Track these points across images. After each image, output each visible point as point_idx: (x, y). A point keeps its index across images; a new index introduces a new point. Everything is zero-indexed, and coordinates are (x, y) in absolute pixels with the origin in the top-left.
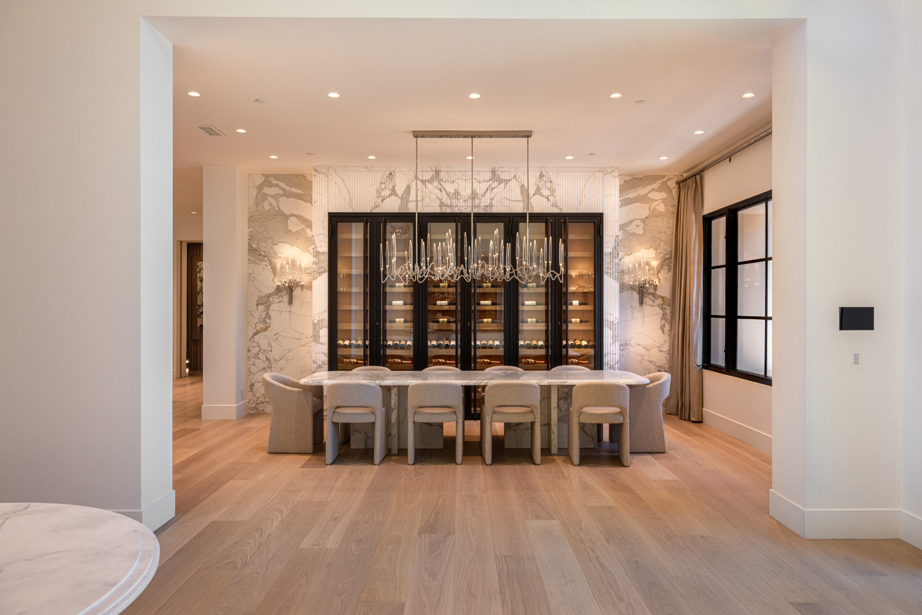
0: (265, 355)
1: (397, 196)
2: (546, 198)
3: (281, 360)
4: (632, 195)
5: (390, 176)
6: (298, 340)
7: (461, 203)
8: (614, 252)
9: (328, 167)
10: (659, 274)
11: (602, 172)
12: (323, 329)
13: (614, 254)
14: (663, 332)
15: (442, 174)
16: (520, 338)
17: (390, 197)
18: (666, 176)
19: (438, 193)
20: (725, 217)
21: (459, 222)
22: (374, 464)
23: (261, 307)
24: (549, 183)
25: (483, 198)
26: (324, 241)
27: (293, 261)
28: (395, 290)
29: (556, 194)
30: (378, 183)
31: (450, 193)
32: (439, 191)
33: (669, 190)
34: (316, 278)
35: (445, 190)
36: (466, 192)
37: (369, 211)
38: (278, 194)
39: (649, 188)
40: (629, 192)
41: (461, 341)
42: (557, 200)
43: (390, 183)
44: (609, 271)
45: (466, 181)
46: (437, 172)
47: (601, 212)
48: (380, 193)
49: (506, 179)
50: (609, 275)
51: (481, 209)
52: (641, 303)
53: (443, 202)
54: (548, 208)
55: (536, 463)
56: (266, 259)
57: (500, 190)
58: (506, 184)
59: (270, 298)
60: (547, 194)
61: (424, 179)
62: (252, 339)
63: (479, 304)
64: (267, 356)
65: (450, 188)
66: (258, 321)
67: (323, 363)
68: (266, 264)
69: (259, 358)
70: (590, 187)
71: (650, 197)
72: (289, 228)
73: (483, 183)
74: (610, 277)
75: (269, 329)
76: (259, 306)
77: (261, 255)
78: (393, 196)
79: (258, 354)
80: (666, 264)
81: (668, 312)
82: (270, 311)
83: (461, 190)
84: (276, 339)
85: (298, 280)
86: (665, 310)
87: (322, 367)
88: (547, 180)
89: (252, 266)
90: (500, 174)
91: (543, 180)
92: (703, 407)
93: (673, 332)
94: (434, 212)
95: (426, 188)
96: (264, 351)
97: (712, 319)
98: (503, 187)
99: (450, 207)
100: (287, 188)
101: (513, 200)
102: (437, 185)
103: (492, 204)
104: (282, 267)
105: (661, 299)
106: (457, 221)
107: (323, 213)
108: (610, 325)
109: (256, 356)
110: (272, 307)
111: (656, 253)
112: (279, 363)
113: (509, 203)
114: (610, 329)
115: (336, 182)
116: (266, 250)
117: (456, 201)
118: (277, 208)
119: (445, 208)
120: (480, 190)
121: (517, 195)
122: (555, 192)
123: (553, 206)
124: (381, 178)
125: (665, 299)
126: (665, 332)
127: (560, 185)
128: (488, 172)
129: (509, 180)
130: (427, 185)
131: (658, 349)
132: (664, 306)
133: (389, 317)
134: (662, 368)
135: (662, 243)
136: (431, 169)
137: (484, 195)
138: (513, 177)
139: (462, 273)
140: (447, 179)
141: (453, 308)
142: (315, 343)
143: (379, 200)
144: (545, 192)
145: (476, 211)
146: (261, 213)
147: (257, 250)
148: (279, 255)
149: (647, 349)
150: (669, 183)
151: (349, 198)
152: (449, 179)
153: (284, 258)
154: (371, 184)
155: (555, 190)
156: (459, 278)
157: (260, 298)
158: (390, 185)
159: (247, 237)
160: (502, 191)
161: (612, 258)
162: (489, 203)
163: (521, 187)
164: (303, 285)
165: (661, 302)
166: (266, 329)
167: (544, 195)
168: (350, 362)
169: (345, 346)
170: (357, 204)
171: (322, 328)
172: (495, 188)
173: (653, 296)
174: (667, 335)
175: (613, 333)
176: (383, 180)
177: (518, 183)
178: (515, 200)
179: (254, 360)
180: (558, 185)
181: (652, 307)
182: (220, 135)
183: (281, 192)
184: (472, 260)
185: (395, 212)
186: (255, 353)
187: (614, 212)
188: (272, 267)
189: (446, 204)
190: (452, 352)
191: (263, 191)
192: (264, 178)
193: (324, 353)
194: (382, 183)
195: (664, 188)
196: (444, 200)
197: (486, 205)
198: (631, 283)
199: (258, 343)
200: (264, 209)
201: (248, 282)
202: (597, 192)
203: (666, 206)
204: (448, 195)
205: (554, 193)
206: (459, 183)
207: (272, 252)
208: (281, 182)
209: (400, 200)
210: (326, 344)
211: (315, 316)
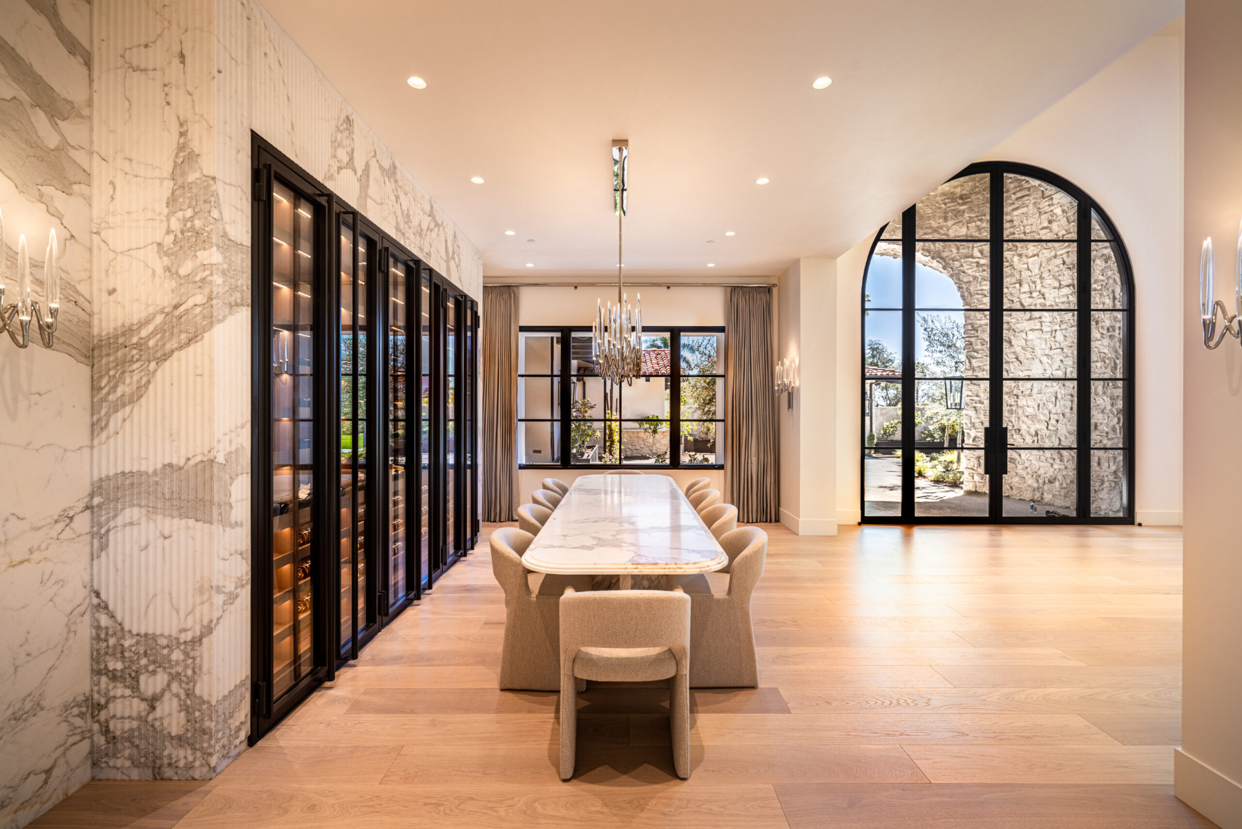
1: (355, 173)
5: (347, 123)
7: (412, 235)
12: (241, 480)
15: (397, 171)
25: (425, 239)
26: (242, 210)
32: (396, 201)
34: (223, 320)
35: (400, 204)
43: (347, 138)
45: (415, 202)
46: (394, 165)
48: (336, 149)
51: (424, 255)
53: (398, 224)
61: (383, 164)
65: (404, 203)
67: (240, 582)
73: (426, 216)
78: (350, 170)
83: (411, 212)
87: (236, 598)
99: (403, 236)
102: (393, 188)
103: (431, 253)
107: (239, 120)
117: (408, 229)
119: (399, 233)
124: (336, 116)
128: (428, 203)
130: (385, 180)
136: (387, 151)
140: (401, 184)
142: (221, 529)
143: (334, 166)
152: (403, 186)
158: (348, 143)
160: (436, 238)
171: (239, 476)
176: (339, 123)
193: (242, 554)
194: (338, 129)
197: (427, 252)
204: (402, 214)
209: (359, 186)
210: (244, 523)
211: (219, 441)
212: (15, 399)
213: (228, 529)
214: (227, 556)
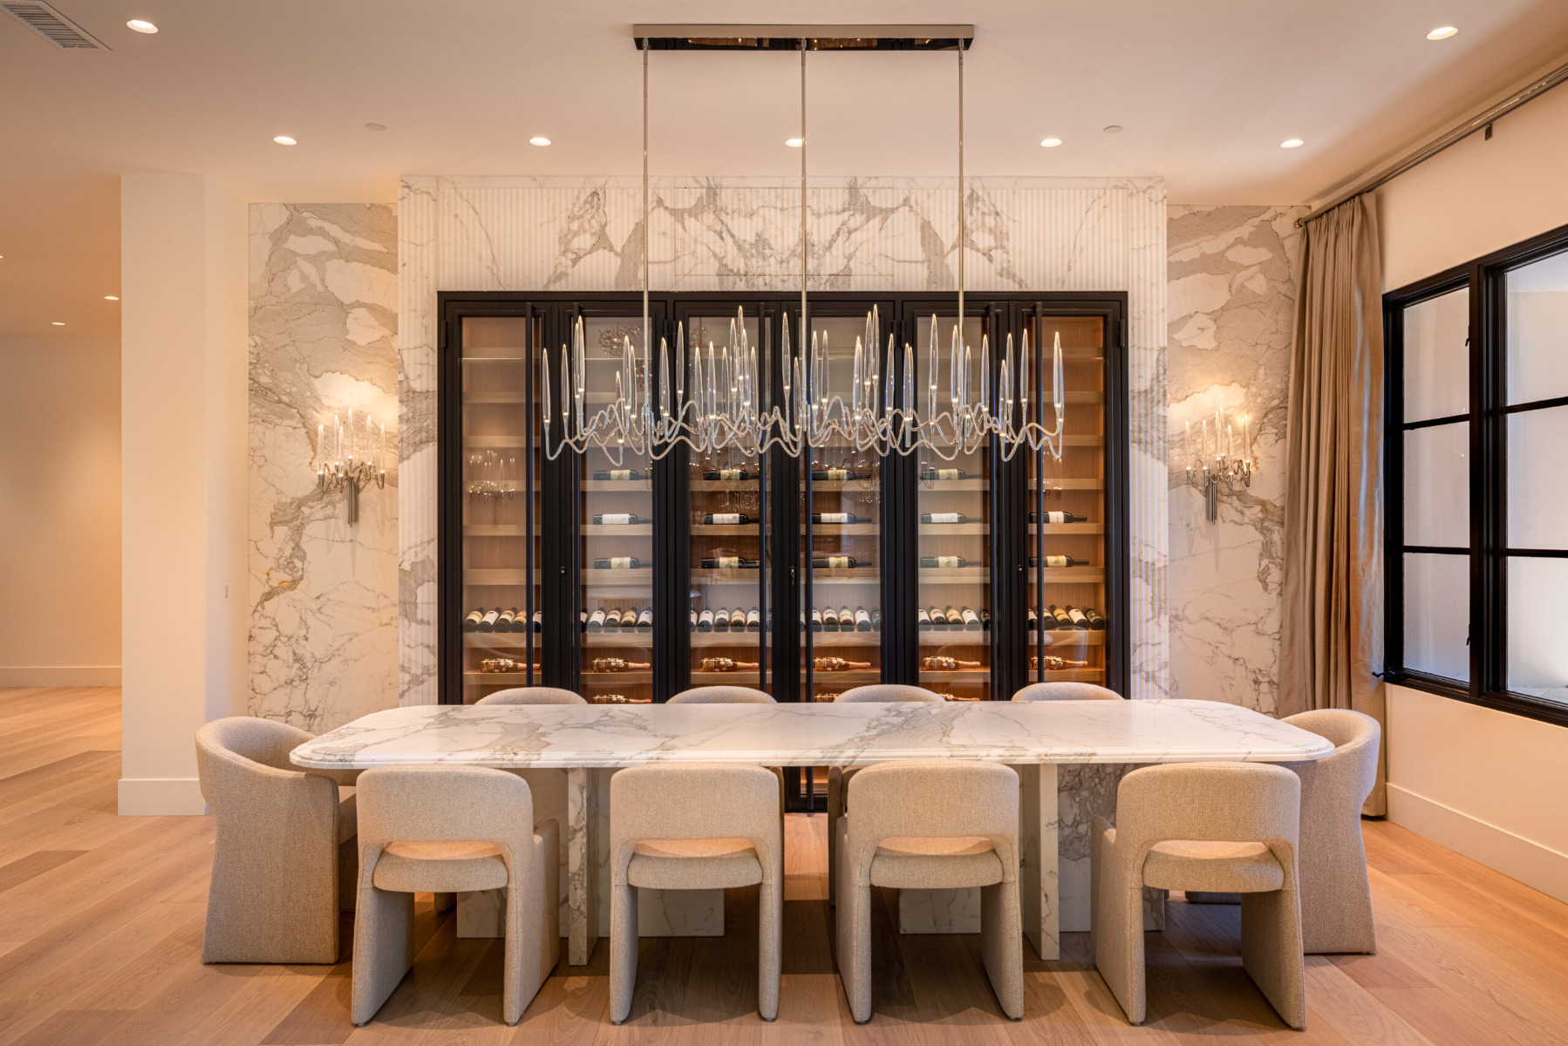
0: (291, 649)
1: (611, 249)
2: (984, 254)
3: (332, 661)
4: (1188, 253)
5: (592, 201)
6: (373, 610)
7: (772, 267)
8: (1155, 388)
9: (438, 177)
10: (1255, 447)
11: (1123, 188)
12: (426, 585)
13: (1154, 394)
14: (1265, 586)
15: (723, 195)
16: (920, 604)
17: (594, 254)
18: (1269, 208)
19: (715, 243)
20: (1468, 289)
21: (767, 315)
22: (501, 1020)
23: (282, 531)
24: (992, 218)
25: (828, 254)
26: (428, 364)
27: (360, 418)
28: (607, 486)
29: (1010, 245)
30: (564, 216)
31: (745, 241)
32: (718, 238)
33: (1276, 242)
34: (408, 458)
35: (733, 236)
36: (785, 237)
37: (540, 289)
38: (323, 253)
39: (1230, 236)
40: (1180, 246)
41: (773, 611)
42: (1011, 259)
43: (593, 217)
44: (1142, 436)
45: (786, 213)
46: (713, 191)
47: (1121, 289)
48: (569, 242)
49: (884, 206)
50: (1143, 446)
51: (823, 282)
52: (1212, 516)
53: (726, 265)
54: (990, 279)
55: (1013, 1014)
56: (295, 411)
57: (871, 235)
58: (885, 220)
59: (303, 509)
60: (987, 245)
61: (680, 206)
62: (259, 608)
63: (818, 521)
64: (297, 652)
65: (745, 230)
66: (274, 565)
67: (426, 670)
68: (293, 423)
69: (276, 657)
70: (1093, 228)
71: (1231, 259)
72: (349, 337)
73: (828, 217)
74: (1146, 451)
75: (302, 584)
76: (276, 528)
77: (280, 401)
78: (601, 251)
79: (275, 646)
80: (1270, 420)
81: (1276, 537)
82: (304, 539)
83: (771, 234)
84: (320, 609)
85: (370, 463)
86: (1268, 534)
87: (423, 682)
88: (986, 210)
89: (260, 428)
90: (870, 195)
91: (978, 209)
92: (1386, 780)
93: (1291, 587)
94: (706, 289)
95: (684, 227)
96: (290, 638)
97: (1406, 556)
98: (878, 226)
99: (744, 278)
100: (345, 238)
101: (901, 259)
102: (711, 222)
103: (850, 270)
104: (330, 432)
105: (1258, 508)
106: (762, 312)
107: (425, 291)
108: (1147, 571)
109: (270, 652)
110: (310, 530)
111: (1246, 393)
112: (326, 667)
113: (893, 268)
114: (1147, 581)
115: (456, 216)
116: (294, 389)
117: (760, 263)
118: (320, 288)
119: (731, 278)
120: (819, 234)
121: (913, 247)
122: (1008, 239)
123: (1001, 276)
124: (570, 206)
125: (1269, 506)
126: (1271, 586)
127: (1020, 223)
128: (840, 191)
129: (893, 210)
130: (686, 223)
131: (1253, 627)
132: (1266, 524)
133: (592, 554)
134: (1264, 676)
135: (1262, 372)
136: (697, 181)
137: (830, 247)
138: (901, 201)
139: (776, 430)
140: (736, 207)
141: (752, 530)
142: (406, 622)
143: (566, 261)
144: (983, 239)
145: (812, 286)
146: (282, 299)
147: (270, 389)
148: (325, 401)
149: (1226, 629)
150: (1276, 225)
151: (490, 255)
152: (742, 207)
153: (339, 408)
154: (545, 220)
155: (1007, 234)
156: (767, 446)
157: (280, 508)
158: (594, 222)
159: (247, 358)
160: (874, 237)
161: (1149, 405)
162: (841, 268)
163: (923, 227)
164: (383, 476)
165: (1260, 515)
166: (294, 584)
167: (980, 247)
168: (499, 667)
169: (485, 627)
170: (511, 269)
171: (423, 582)
172: (856, 230)
173: (1239, 499)
174: (1274, 594)
175: (1153, 591)
176: (576, 209)
177: (913, 216)
178: (907, 259)
179: (265, 660)
180: (1014, 221)
181: (1237, 526)
182: (95, 47)
183: (331, 247)
184: (804, 397)
185: (607, 289)
186: (268, 644)
187: (1154, 288)
188: (307, 433)
189: (735, 270)
190: (752, 638)
191: (285, 246)
192: (288, 213)
193: (428, 647)
194: (571, 218)
195: (1265, 236)
196: (728, 261)
197: (835, 272)
198: (1189, 468)
199: (274, 619)
200: (289, 289)
201: (250, 468)
202: (1111, 240)
203: (1269, 280)
204: (740, 248)
205: (1005, 243)
206: (767, 216)
207: (308, 394)
208: (330, 222)
209: (619, 261)
210: (431, 622)
211: (404, 553)
212: (383, 523)
213: (413, 624)
214: (413, 644)
